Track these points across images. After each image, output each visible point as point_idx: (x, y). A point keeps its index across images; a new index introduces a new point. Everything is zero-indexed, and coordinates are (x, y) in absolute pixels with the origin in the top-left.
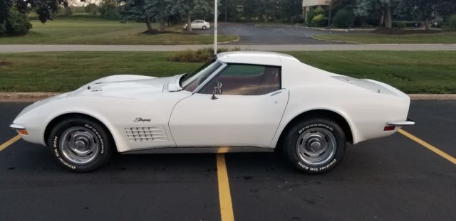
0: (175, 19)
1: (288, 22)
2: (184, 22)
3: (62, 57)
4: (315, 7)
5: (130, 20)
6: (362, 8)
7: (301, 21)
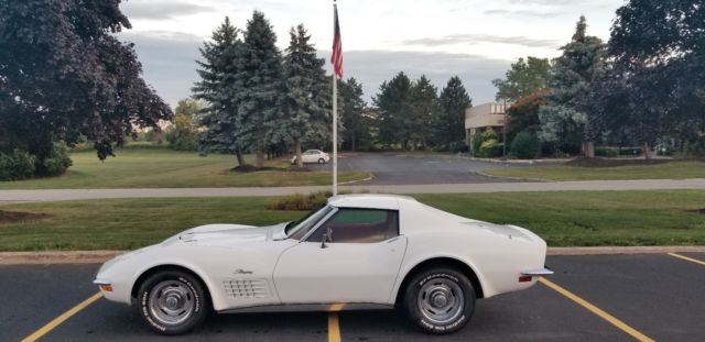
0: (278, 150)
1: (446, 151)
2: (292, 154)
3: (121, 206)
4: (483, 129)
5: (213, 151)
6: (548, 130)
7: (465, 150)
